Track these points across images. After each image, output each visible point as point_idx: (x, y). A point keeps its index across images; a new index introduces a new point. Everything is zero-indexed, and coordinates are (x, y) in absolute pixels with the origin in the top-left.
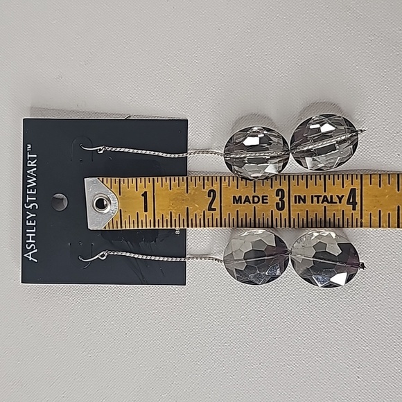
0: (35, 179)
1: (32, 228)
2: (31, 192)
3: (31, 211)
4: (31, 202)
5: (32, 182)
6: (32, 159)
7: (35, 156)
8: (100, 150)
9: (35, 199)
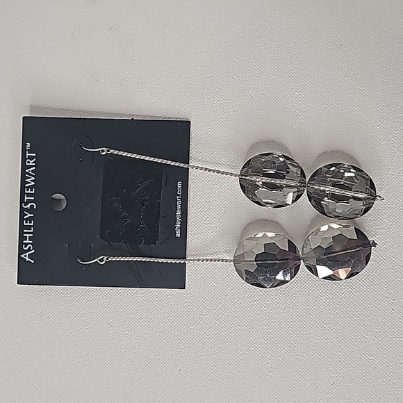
0: (34, 178)
1: (29, 228)
2: (29, 192)
3: (29, 211)
4: (29, 201)
5: (31, 181)
6: (31, 158)
7: (35, 155)
8: (103, 151)
9: (33, 198)
